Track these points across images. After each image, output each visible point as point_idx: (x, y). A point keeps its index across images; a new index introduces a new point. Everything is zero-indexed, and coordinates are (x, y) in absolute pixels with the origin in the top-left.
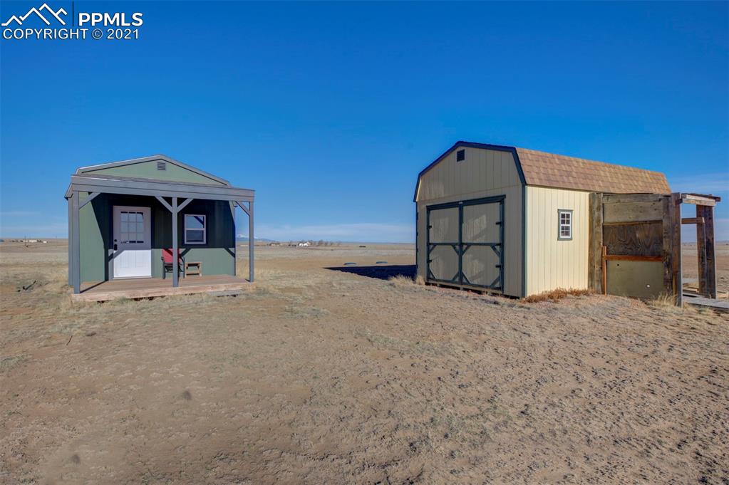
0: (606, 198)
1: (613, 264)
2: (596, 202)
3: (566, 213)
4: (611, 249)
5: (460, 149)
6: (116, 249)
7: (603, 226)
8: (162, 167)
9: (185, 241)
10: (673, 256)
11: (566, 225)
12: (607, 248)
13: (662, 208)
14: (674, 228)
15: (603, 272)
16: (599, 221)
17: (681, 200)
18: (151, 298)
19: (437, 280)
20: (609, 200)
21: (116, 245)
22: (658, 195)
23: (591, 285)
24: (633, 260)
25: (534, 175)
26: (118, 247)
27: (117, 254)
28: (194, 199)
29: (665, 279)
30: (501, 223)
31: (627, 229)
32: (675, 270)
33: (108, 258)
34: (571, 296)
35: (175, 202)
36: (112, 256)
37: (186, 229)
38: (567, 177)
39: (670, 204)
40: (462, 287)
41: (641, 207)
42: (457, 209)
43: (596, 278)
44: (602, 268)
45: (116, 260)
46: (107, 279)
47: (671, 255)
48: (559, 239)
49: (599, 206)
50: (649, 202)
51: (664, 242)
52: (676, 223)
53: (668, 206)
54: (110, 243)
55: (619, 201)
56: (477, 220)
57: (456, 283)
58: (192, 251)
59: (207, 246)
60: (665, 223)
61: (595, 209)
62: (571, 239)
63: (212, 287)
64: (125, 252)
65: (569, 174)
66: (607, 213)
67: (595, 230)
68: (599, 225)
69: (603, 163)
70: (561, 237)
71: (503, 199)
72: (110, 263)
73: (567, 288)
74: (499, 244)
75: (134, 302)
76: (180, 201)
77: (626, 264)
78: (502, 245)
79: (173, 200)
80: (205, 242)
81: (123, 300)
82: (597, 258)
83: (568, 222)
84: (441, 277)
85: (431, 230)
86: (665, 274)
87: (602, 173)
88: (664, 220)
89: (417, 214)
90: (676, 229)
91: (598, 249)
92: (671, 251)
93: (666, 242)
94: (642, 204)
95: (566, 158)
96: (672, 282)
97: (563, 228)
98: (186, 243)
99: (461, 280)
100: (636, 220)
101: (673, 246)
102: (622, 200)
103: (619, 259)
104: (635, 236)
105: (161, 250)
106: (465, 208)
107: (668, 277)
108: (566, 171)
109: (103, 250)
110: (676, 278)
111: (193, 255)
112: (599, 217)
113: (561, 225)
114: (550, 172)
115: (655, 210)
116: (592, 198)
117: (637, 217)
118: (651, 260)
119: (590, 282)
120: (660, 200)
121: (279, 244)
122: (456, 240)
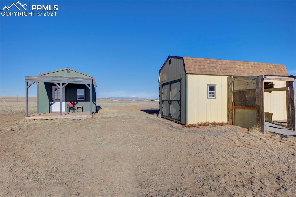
0: (234, 79)
1: (237, 110)
2: (230, 81)
3: (212, 86)
4: (236, 103)
5: (170, 59)
6: (53, 102)
7: (233, 92)
8: (69, 72)
9: (77, 98)
10: (260, 107)
11: (212, 92)
12: (234, 103)
13: (255, 83)
14: (260, 93)
15: (233, 115)
16: (231, 90)
17: (263, 78)
18: (52, 119)
19: (164, 116)
20: (235, 79)
21: (53, 100)
22: (254, 76)
23: (228, 121)
24: (245, 109)
25: (192, 69)
26: (54, 101)
27: (53, 103)
28: (68, 84)
29: (257, 119)
30: (180, 91)
31: (242, 93)
32: (261, 114)
33: (50, 105)
34: (211, 125)
35: (61, 85)
36: (52, 104)
37: (77, 94)
38: (213, 69)
39: (259, 81)
40: (171, 119)
41: (248, 83)
42: (169, 85)
43: (230, 117)
44: (232, 112)
45: (53, 106)
46: (50, 112)
47: (259, 106)
48: (208, 98)
49: (231, 83)
50: (251, 80)
51: (257, 100)
52: (262, 90)
53: (258, 82)
54: (51, 100)
55: (239, 80)
56: (174, 90)
57: (169, 117)
58: (80, 102)
59: (85, 101)
60: (257, 90)
61: (230, 84)
62: (216, 98)
63: (75, 116)
64: (56, 103)
65: (215, 68)
66: (235, 86)
67: (230, 94)
68: (231, 92)
69: (239, 62)
70: (209, 97)
71: (181, 80)
72: (51, 106)
73: (211, 122)
74: (179, 101)
75: (45, 120)
76: (63, 84)
77: (241, 111)
78: (180, 101)
79: (60, 84)
80: (84, 99)
81: (42, 119)
82: (231, 108)
83: (213, 90)
84: (165, 115)
85: (163, 94)
86: (257, 116)
87: (238, 66)
88: (256, 89)
89: (159, 87)
90: (261, 94)
91: (231, 103)
92: (259, 105)
93: (258, 100)
94: (248, 81)
95: (215, 60)
96: (260, 120)
97: (210, 93)
98: (77, 99)
99: (170, 116)
100: (245, 89)
101: (260, 102)
102: (240, 79)
103: (239, 108)
104: (245, 97)
105: (68, 102)
106: (171, 84)
107: (258, 118)
108: (213, 66)
109: (48, 102)
110: (262, 119)
111: (80, 104)
112: (231, 88)
113: (209, 92)
114: (202, 67)
115: (253, 84)
116: (229, 78)
117: (246, 87)
118: (251, 109)
119: (228, 119)
120: (255, 79)
121: (147, 100)
122: (169, 99)
